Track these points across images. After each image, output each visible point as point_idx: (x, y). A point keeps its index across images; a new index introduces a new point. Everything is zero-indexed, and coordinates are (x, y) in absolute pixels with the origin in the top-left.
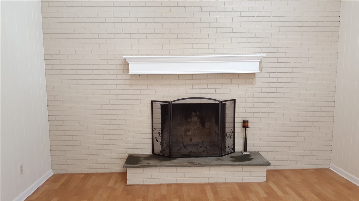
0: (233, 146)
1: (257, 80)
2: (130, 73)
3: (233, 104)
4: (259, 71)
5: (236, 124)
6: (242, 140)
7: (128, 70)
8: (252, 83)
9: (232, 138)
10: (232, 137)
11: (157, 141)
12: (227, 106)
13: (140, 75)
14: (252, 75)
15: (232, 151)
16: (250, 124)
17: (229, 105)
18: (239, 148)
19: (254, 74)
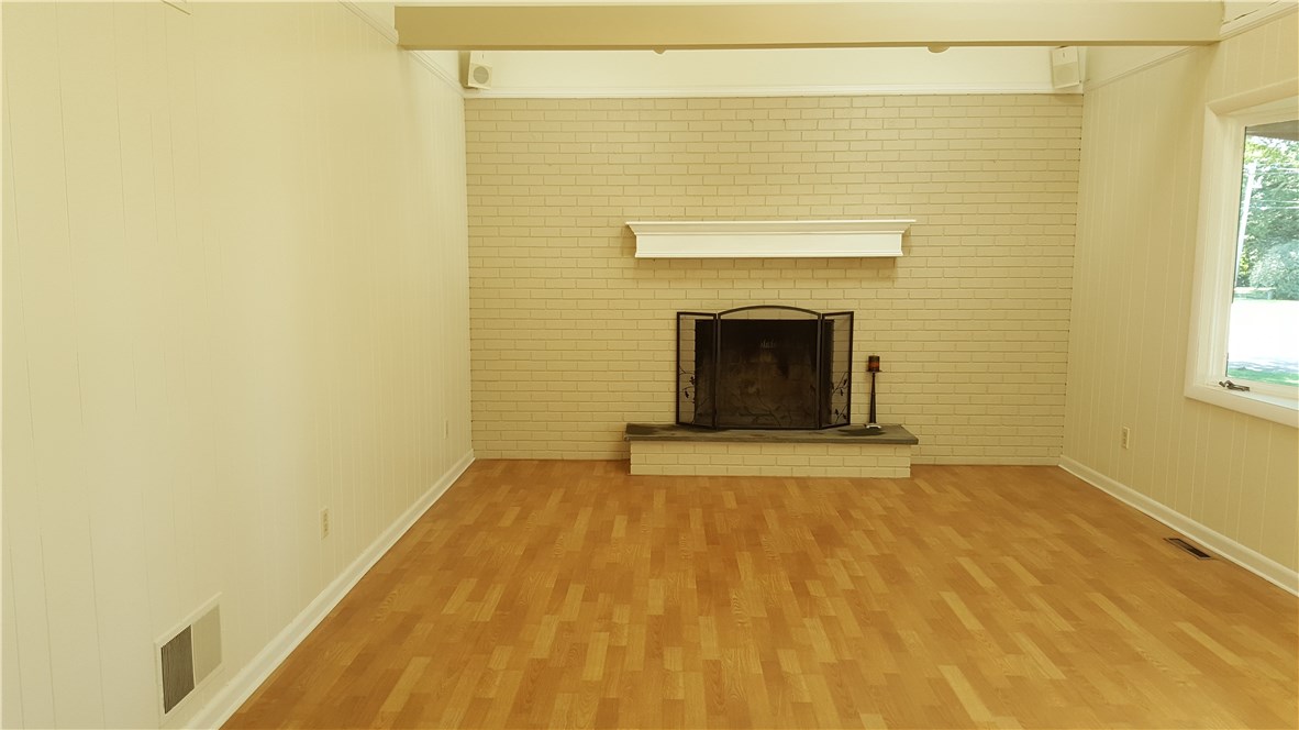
0: (845, 412)
1: (900, 272)
2: (638, 255)
3: (848, 323)
4: (901, 254)
5: (853, 364)
6: (866, 399)
7: (634, 248)
8: (889, 278)
9: (845, 395)
10: (845, 391)
11: (687, 395)
12: (836, 325)
13: (654, 259)
14: (889, 262)
15: (845, 421)
16: (882, 366)
17: (839, 323)
18: (859, 417)
19: (894, 258)
